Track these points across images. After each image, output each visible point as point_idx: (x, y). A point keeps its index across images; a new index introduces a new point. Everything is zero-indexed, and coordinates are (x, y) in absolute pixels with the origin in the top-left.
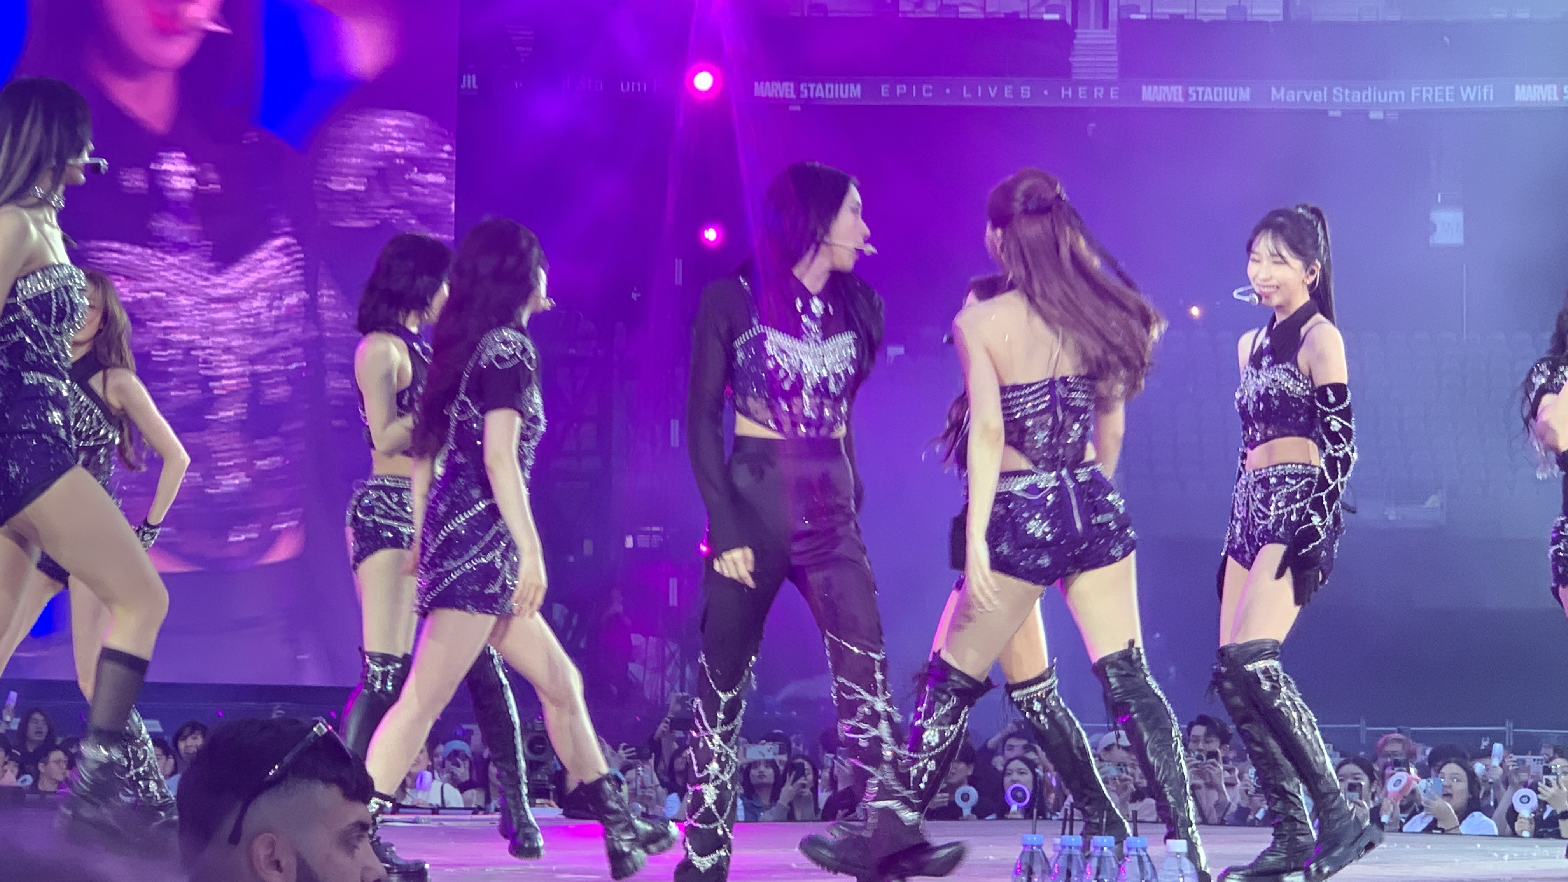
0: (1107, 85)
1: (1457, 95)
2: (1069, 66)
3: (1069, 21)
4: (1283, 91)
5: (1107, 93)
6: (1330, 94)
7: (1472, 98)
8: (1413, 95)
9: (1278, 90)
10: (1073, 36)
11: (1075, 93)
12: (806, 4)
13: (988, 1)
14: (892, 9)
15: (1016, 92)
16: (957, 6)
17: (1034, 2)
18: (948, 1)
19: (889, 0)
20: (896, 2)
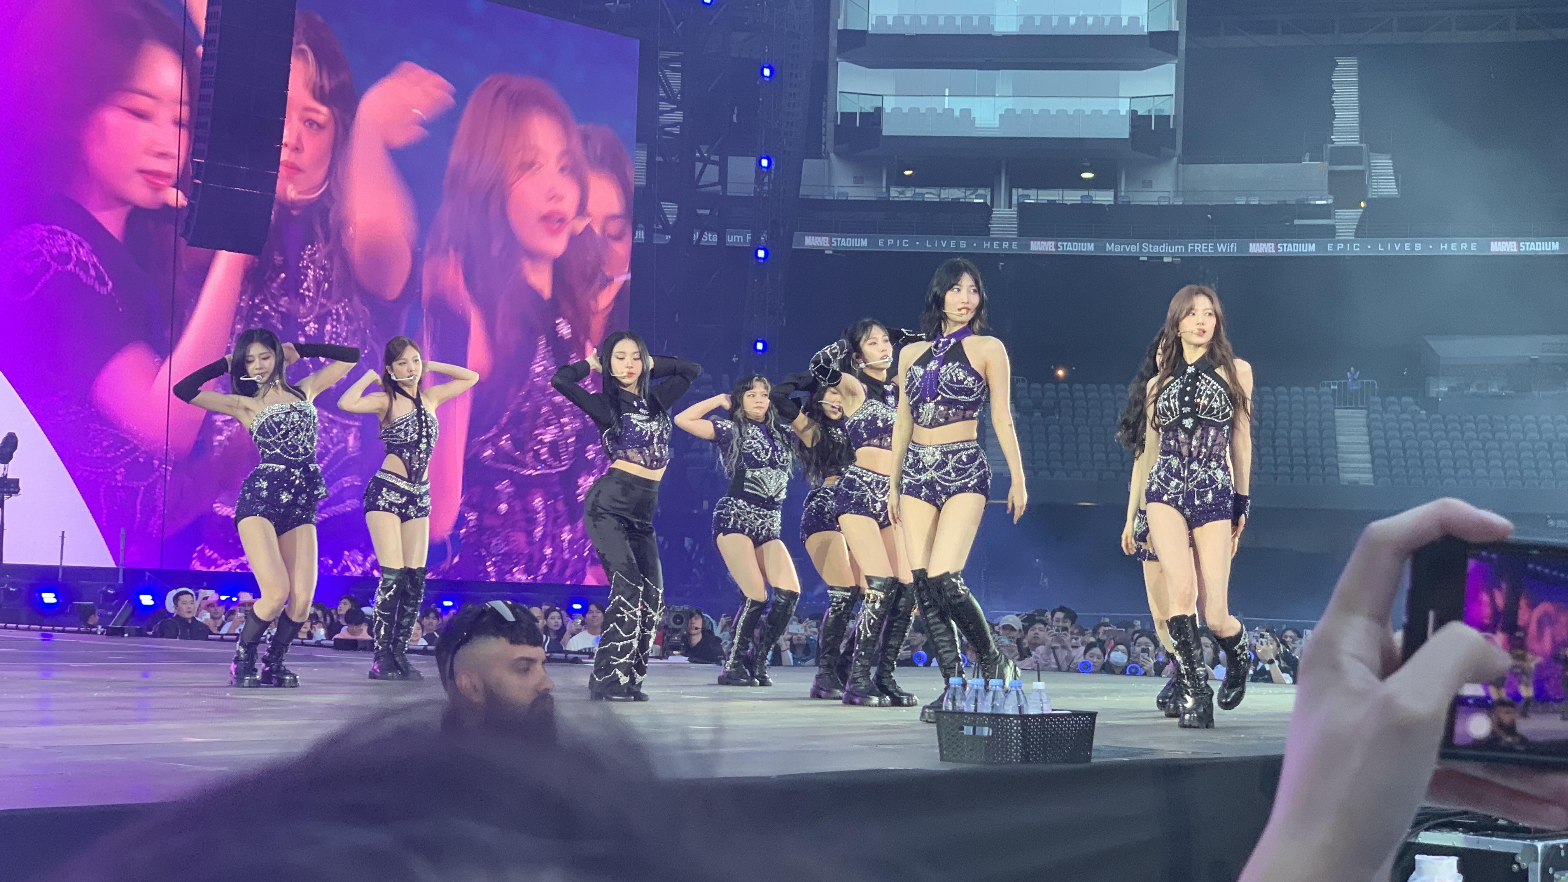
0: (1010, 240)
1: (1215, 249)
2: (989, 228)
3: (989, 203)
4: (1113, 245)
5: (1010, 245)
6: (1141, 247)
7: (1224, 250)
8: (1190, 248)
9: (1110, 245)
10: (992, 212)
11: (992, 245)
12: (836, 192)
13: (942, 191)
14: (886, 195)
15: (957, 244)
16: (924, 194)
17: (968, 193)
18: (918, 190)
19: (884, 190)
20: (888, 191)
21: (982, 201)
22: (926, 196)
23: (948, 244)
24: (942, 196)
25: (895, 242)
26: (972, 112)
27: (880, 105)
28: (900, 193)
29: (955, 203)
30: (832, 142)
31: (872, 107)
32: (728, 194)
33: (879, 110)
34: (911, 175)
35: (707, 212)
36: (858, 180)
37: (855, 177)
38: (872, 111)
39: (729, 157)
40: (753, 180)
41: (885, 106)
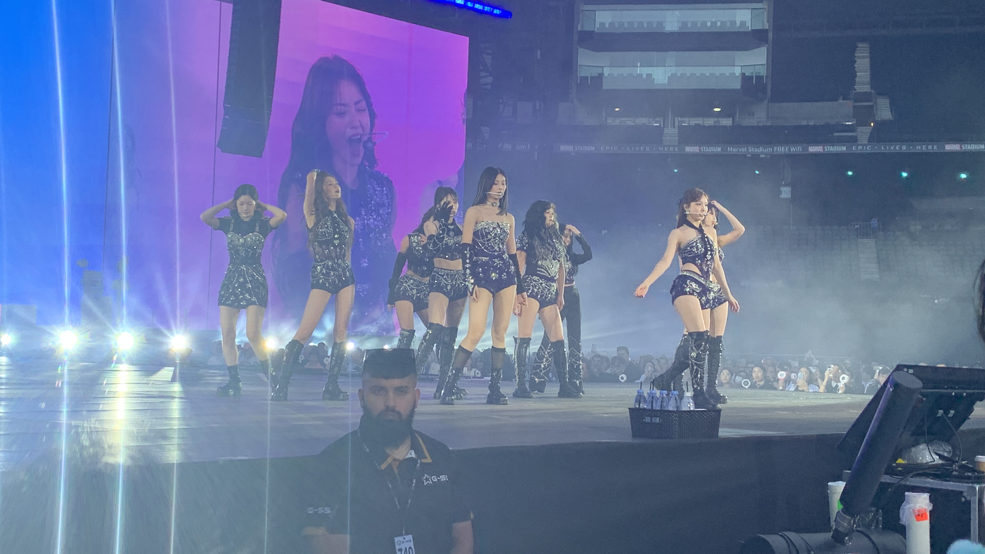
0: (674, 146)
1: (790, 150)
2: (662, 140)
3: (662, 126)
4: (731, 148)
5: (674, 149)
6: (747, 149)
7: (794, 150)
8: (775, 149)
10: (664, 130)
11: (664, 149)
12: (578, 121)
13: (636, 119)
14: (605, 122)
15: (645, 149)
16: (626, 121)
17: (651, 120)
18: (623, 119)
19: (604, 119)
21: (658, 125)
23: (640, 149)
24: (636, 122)
25: (610, 148)
26: (653, 75)
27: (601, 72)
28: (613, 121)
29: (643, 126)
30: (575, 93)
32: (517, 122)
33: (601, 75)
34: (619, 111)
36: (590, 114)
38: (597, 75)
39: (518, 102)
41: (604, 72)
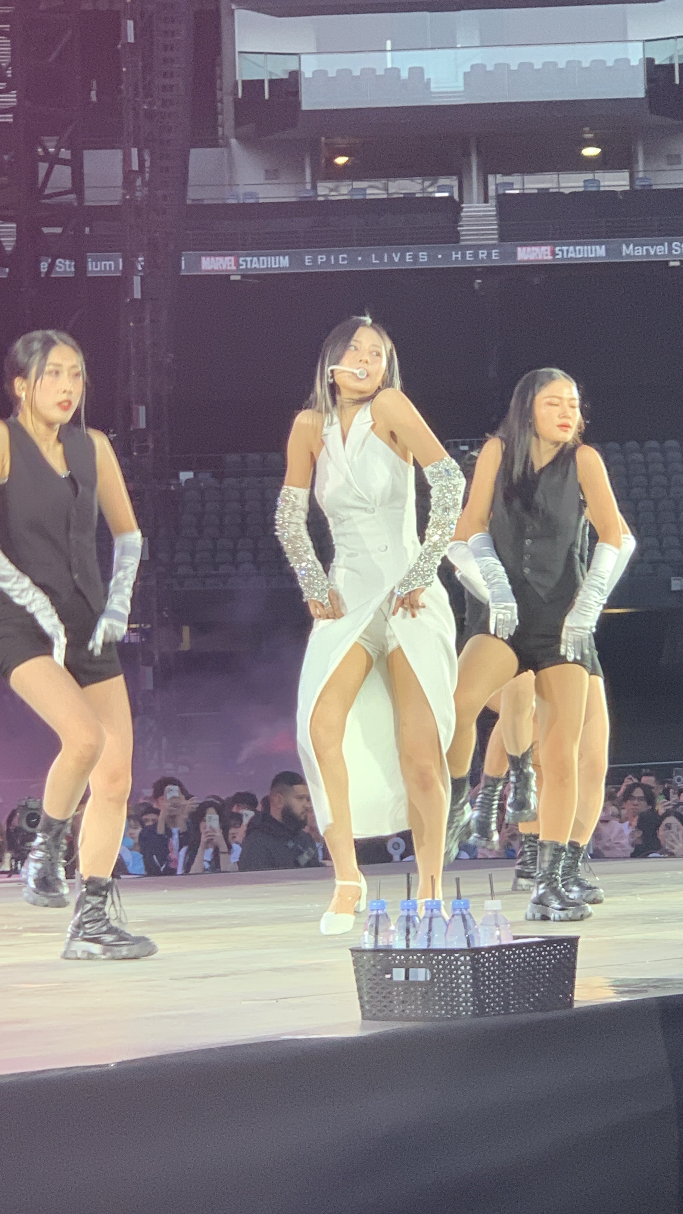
0: (489, 248)
2: (458, 234)
3: (456, 197)
4: (631, 247)
5: (489, 256)
6: (671, 248)
9: (628, 246)
10: (460, 209)
11: (464, 256)
12: (241, 190)
13: (390, 183)
14: (311, 194)
15: (415, 257)
16: (364, 189)
17: (427, 183)
18: (357, 184)
19: (308, 187)
20: (314, 187)
21: (446, 194)
22: (368, 192)
23: (403, 257)
24: (390, 192)
25: (328, 259)
26: (426, 71)
27: (294, 67)
28: (331, 190)
29: (409, 199)
30: (233, 122)
31: (285, 71)
32: (87, 204)
33: (295, 75)
34: (345, 165)
35: (59, 230)
36: (272, 174)
37: (266, 171)
38: (286, 76)
39: (85, 152)
40: (119, 181)
41: (302, 69)
